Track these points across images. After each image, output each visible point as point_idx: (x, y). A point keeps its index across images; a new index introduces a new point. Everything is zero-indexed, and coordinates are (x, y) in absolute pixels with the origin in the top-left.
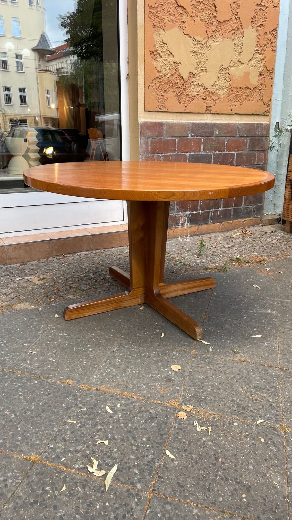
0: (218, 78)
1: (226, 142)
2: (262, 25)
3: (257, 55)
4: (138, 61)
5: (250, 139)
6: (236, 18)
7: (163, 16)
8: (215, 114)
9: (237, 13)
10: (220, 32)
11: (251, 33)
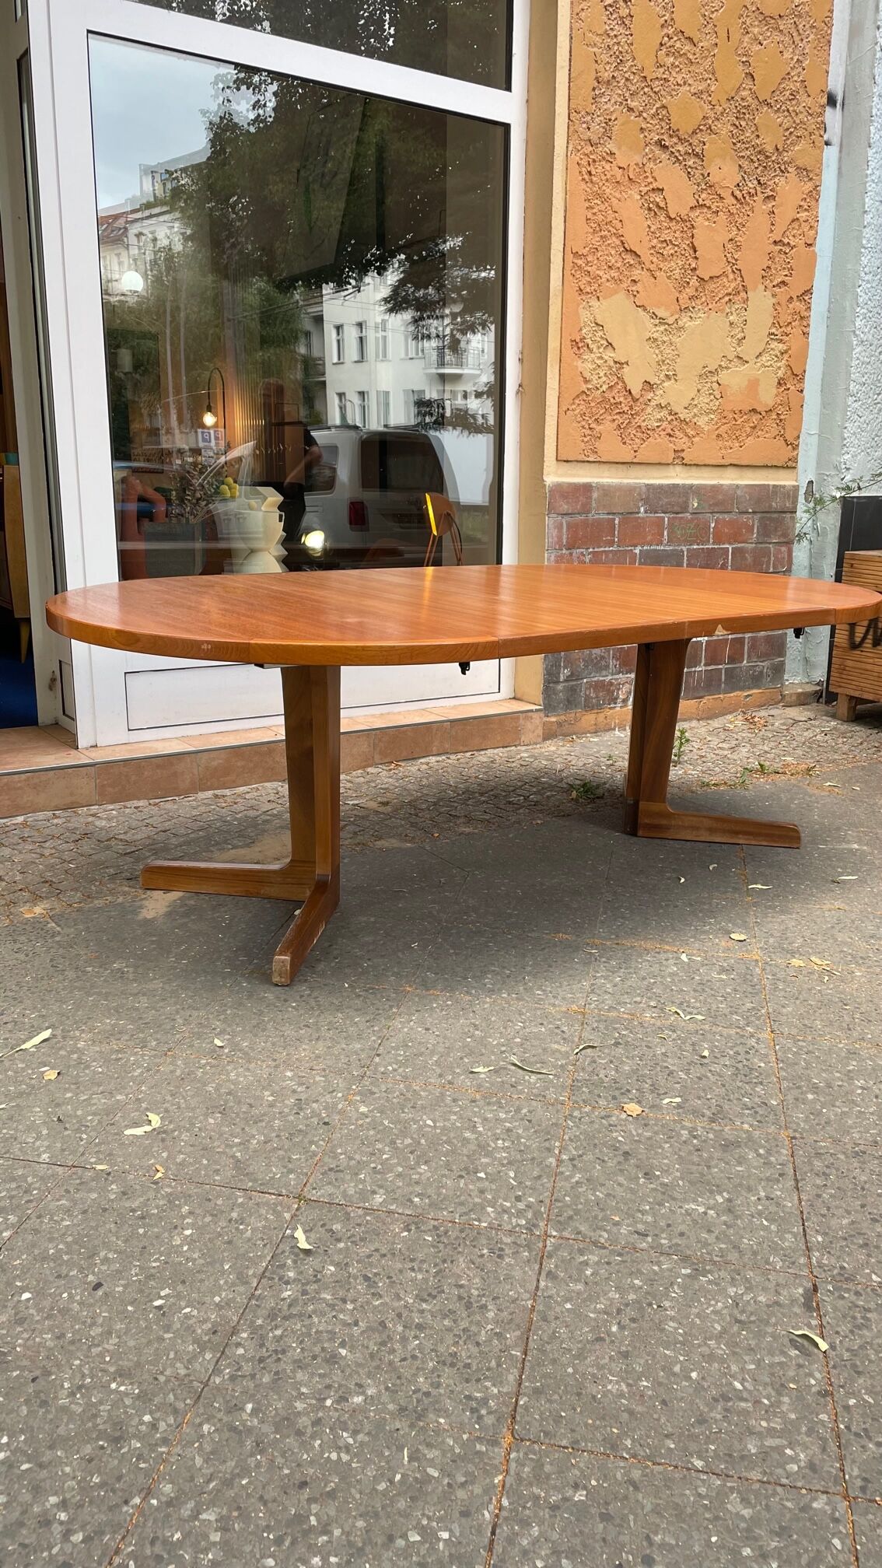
0: (699, 391)
1: (713, 525)
2: (783, 282)
3: (774, 345)
4: (549, 360)
5: (762, 518)
6: (733, 271)
7: (598, 272)
8: (690, 465)
9: (736, 260)
10: (703, 299)
11: (761, 302)
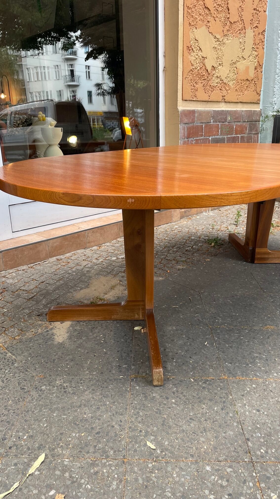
0: (230, 71)
1: (235, 127)
2: (257, 26)
3: (254, 52)
4: (179, 54)
5: (250, 124)
6: (241, 20)
7: (196, 16)
8: (227, 102)
9: (242, 15)
10: (231, 31)
11: (250, 33)
